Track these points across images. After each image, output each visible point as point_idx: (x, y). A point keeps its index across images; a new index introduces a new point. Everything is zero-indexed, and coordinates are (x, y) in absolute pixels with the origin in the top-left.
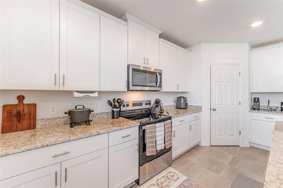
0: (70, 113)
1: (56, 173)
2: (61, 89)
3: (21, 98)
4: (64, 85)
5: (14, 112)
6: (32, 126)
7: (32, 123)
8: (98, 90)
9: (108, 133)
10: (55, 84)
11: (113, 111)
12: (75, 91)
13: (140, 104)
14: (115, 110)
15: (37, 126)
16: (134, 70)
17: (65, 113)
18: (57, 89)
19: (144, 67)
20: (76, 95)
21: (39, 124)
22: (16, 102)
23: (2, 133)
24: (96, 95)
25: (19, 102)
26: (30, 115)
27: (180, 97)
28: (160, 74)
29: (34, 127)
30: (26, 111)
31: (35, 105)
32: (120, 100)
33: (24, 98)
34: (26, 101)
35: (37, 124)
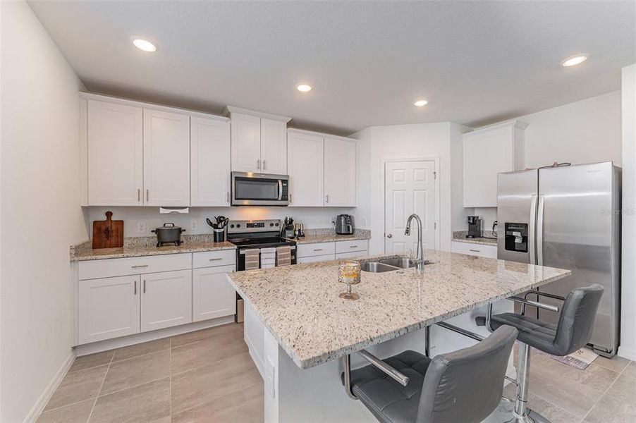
0: (157, 231)
1: (135, 282)
2: (145, 205)
3: (109, 214)
4: (147, 200)
5: (103, 228)
6: (120, 244)
7: (119, 240)
8: (189, 205)
9: (192, 253)
10: (139, 200)
11: (215, 233)
12: (162, 207)
13: (261, 225)
14: (217, 231)
15: (125, 244)
16: (237, 179)
17: (152, 231)
18: (141, 205)
19: (255, 174)
20: (162, 211)
21: (126, 242)
22: (104, 218)
23: (93, 248)
24: (186, 211)
25: (108, 218)
26: (117, 232)
27: (341, 216)
28: (285, 181)
29: (122, 245)
30: (114, 227)
31: (122, 222)
32: (224, 218)
33: (111, 214)
34: (113, 218)
35: (125, 242)
